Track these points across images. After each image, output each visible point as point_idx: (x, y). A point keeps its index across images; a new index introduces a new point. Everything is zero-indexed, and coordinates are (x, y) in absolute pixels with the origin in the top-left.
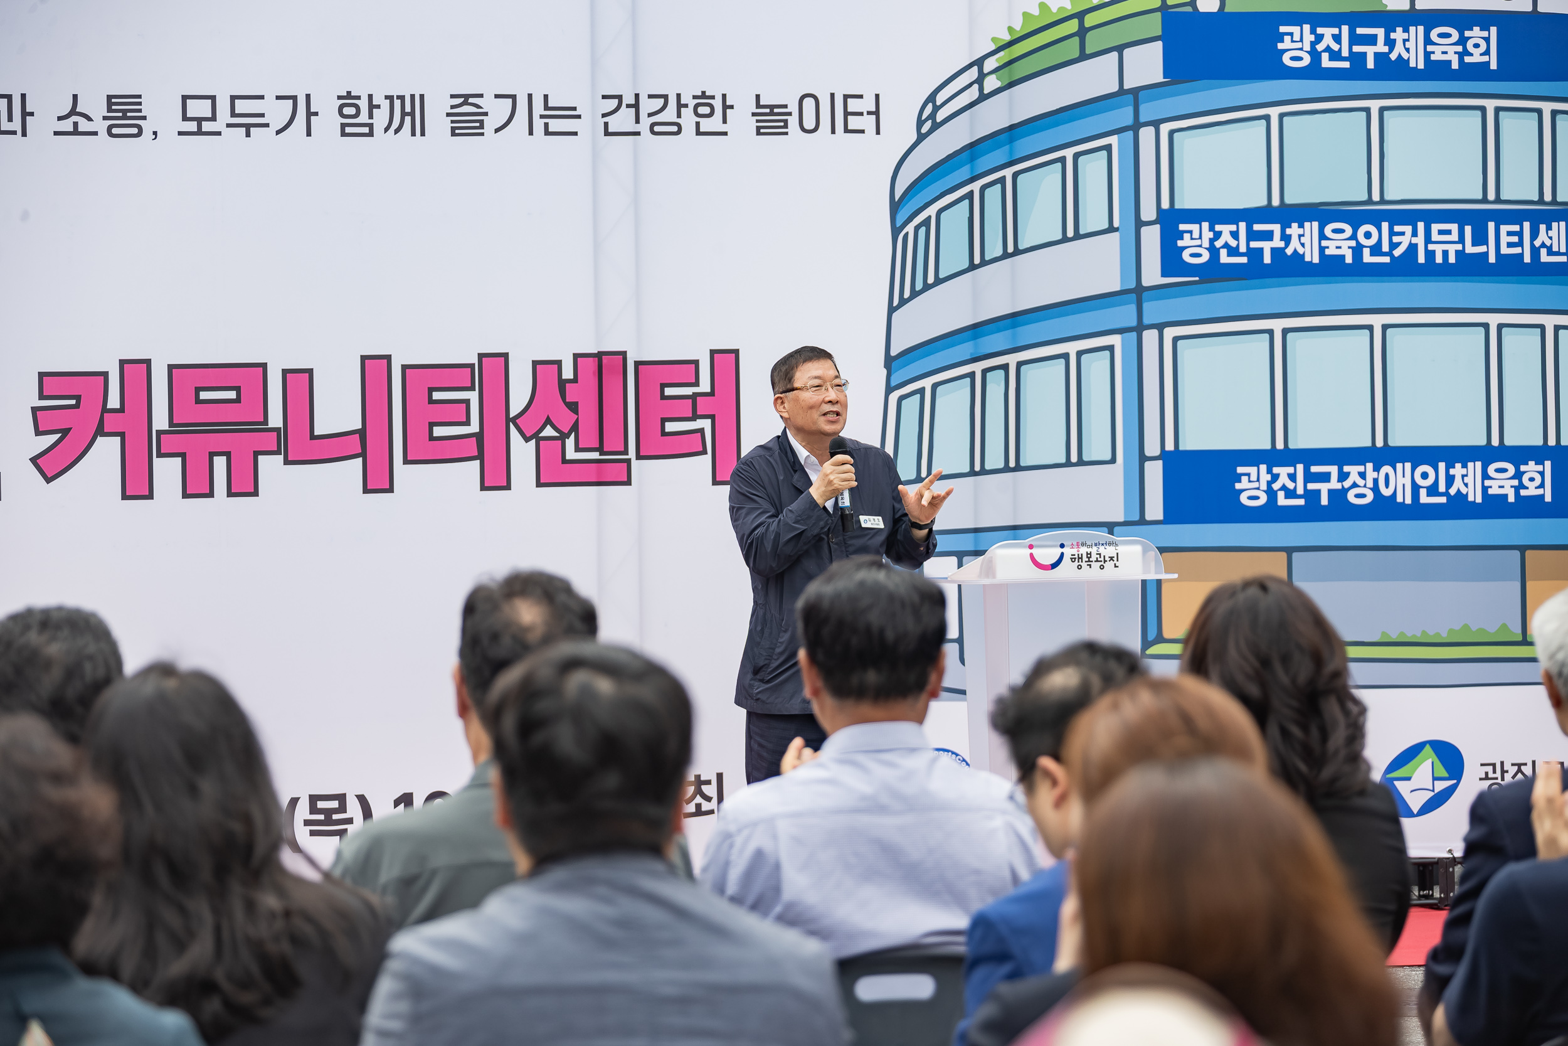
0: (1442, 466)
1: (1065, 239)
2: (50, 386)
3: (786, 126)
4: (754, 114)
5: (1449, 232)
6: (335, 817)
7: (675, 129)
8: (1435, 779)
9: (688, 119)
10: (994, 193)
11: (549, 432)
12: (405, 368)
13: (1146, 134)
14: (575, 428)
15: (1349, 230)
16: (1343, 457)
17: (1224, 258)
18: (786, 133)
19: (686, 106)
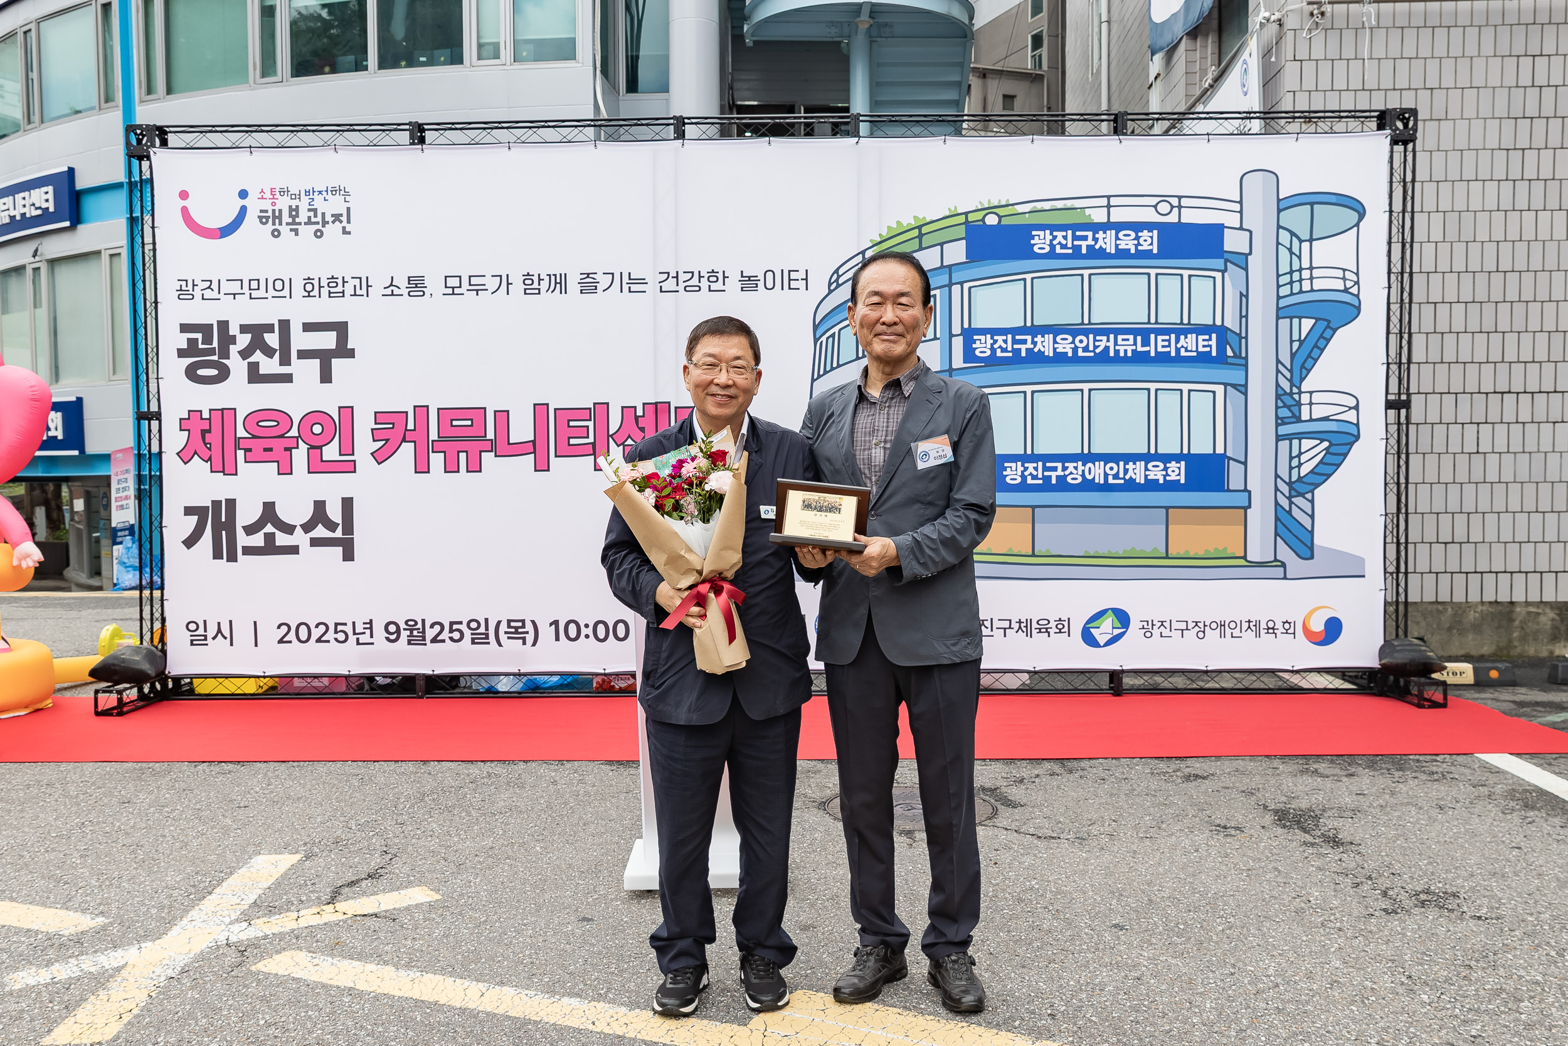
0: (1121, 464)
2: (380, 418)
3: (757, 287)
4: (740, 281)
5: (1128, 340)
6: (520, 630)
7: (697, 289)
8: (1113, 628)
9: (704, 283)
12: (555, 409)
13: (956, 289)
15: (1070, 339)
16: (1064, 458)
17: (999, 353)
18: (757, 290)
19: (703, 277)
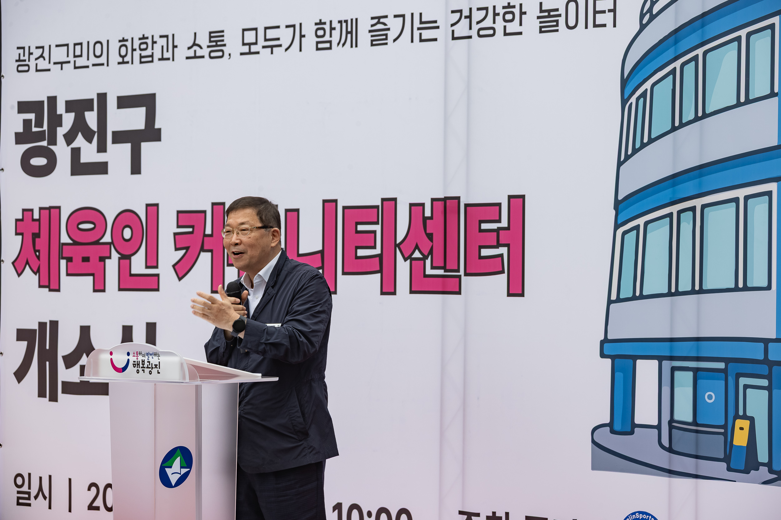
1: (739, 104)
2: (181, 219)
3: (557, 25)
4: (539, 18)
7: (491, 32)
10: (690, 69)
11: (417, 254)
12: (344, 208)
14: (431, 252)
18: (557, 31)
19: (498, 14)
